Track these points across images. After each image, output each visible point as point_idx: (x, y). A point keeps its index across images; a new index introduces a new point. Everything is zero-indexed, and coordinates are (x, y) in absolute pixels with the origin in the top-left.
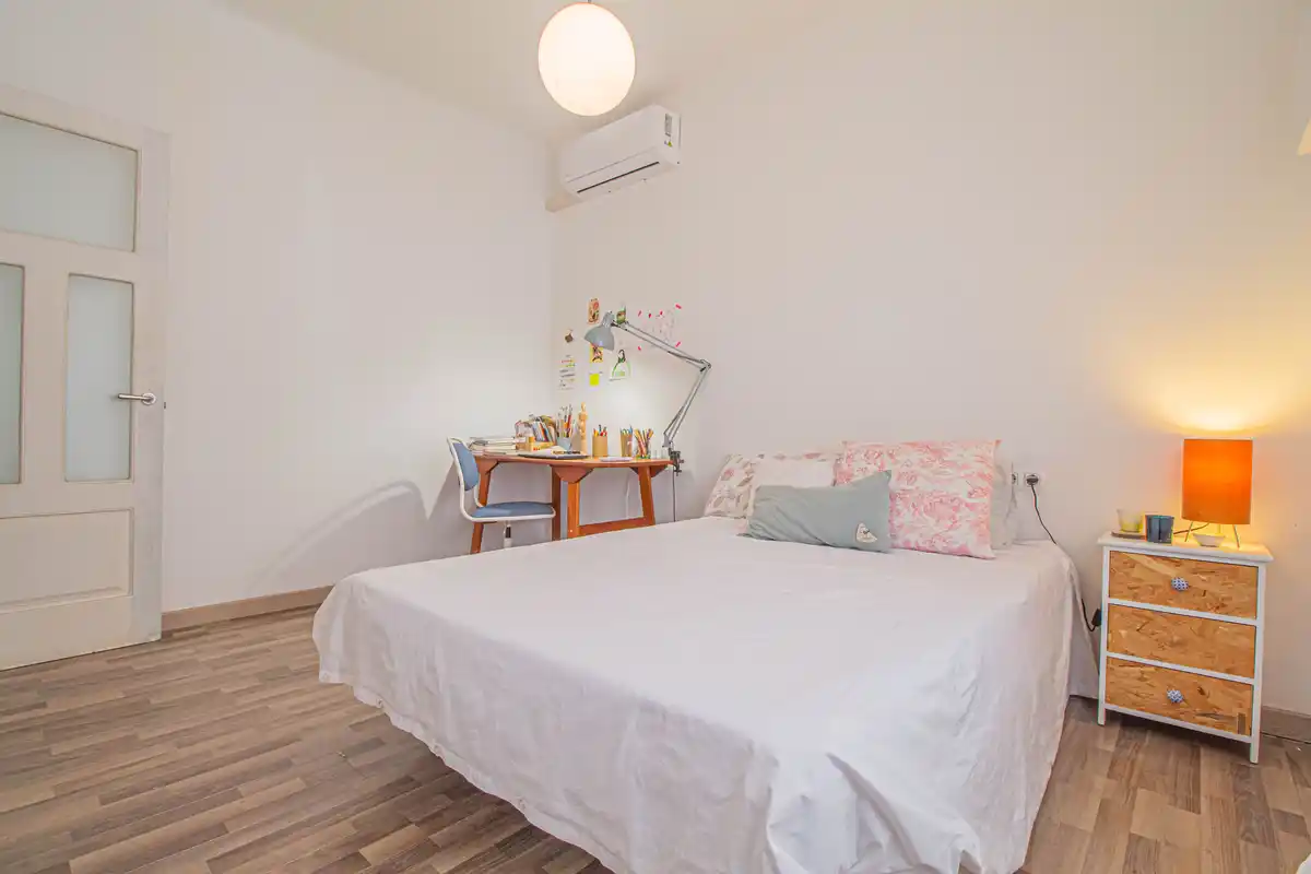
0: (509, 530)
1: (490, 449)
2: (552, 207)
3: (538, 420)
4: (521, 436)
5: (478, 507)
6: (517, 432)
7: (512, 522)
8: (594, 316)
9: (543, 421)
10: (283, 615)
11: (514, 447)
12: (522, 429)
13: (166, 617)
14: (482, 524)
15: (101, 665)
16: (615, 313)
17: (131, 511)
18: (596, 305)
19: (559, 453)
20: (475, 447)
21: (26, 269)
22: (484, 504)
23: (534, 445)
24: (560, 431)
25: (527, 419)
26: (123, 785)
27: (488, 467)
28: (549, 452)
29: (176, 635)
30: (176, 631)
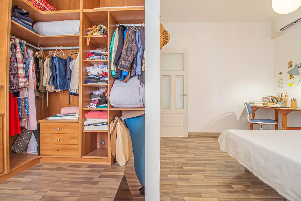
0: (262, 126)
1: (255, 105)
2: (273, 38)
3: (270, 97)
4: (264, 101)
5: (252, 119)
6: (263, 100)
7: (263, 124)
8: (290, 66)
9: (272, 97)
10: (208, 137)
11: (262, 104)
12: (265, 99)
13: (188, 133)
14: (253, 123)
15: (180, 139)
16: (299, 64)
17: (184, 114)
18: (291, 62)
19: (279, 106)
20: (250, 104)
21: (171, 76)
22: (254, 118)
23: (269, 104)
24: (278, 100)
25: (266, 97)
26: (189, 159)
27: (254, 110)
28: (275, 106)
29: (190, 137)
30: (190, 136)
